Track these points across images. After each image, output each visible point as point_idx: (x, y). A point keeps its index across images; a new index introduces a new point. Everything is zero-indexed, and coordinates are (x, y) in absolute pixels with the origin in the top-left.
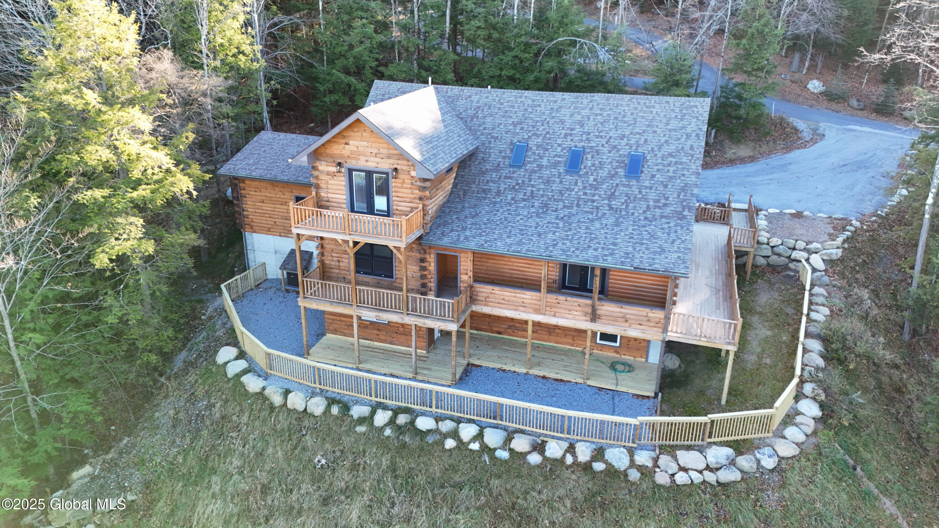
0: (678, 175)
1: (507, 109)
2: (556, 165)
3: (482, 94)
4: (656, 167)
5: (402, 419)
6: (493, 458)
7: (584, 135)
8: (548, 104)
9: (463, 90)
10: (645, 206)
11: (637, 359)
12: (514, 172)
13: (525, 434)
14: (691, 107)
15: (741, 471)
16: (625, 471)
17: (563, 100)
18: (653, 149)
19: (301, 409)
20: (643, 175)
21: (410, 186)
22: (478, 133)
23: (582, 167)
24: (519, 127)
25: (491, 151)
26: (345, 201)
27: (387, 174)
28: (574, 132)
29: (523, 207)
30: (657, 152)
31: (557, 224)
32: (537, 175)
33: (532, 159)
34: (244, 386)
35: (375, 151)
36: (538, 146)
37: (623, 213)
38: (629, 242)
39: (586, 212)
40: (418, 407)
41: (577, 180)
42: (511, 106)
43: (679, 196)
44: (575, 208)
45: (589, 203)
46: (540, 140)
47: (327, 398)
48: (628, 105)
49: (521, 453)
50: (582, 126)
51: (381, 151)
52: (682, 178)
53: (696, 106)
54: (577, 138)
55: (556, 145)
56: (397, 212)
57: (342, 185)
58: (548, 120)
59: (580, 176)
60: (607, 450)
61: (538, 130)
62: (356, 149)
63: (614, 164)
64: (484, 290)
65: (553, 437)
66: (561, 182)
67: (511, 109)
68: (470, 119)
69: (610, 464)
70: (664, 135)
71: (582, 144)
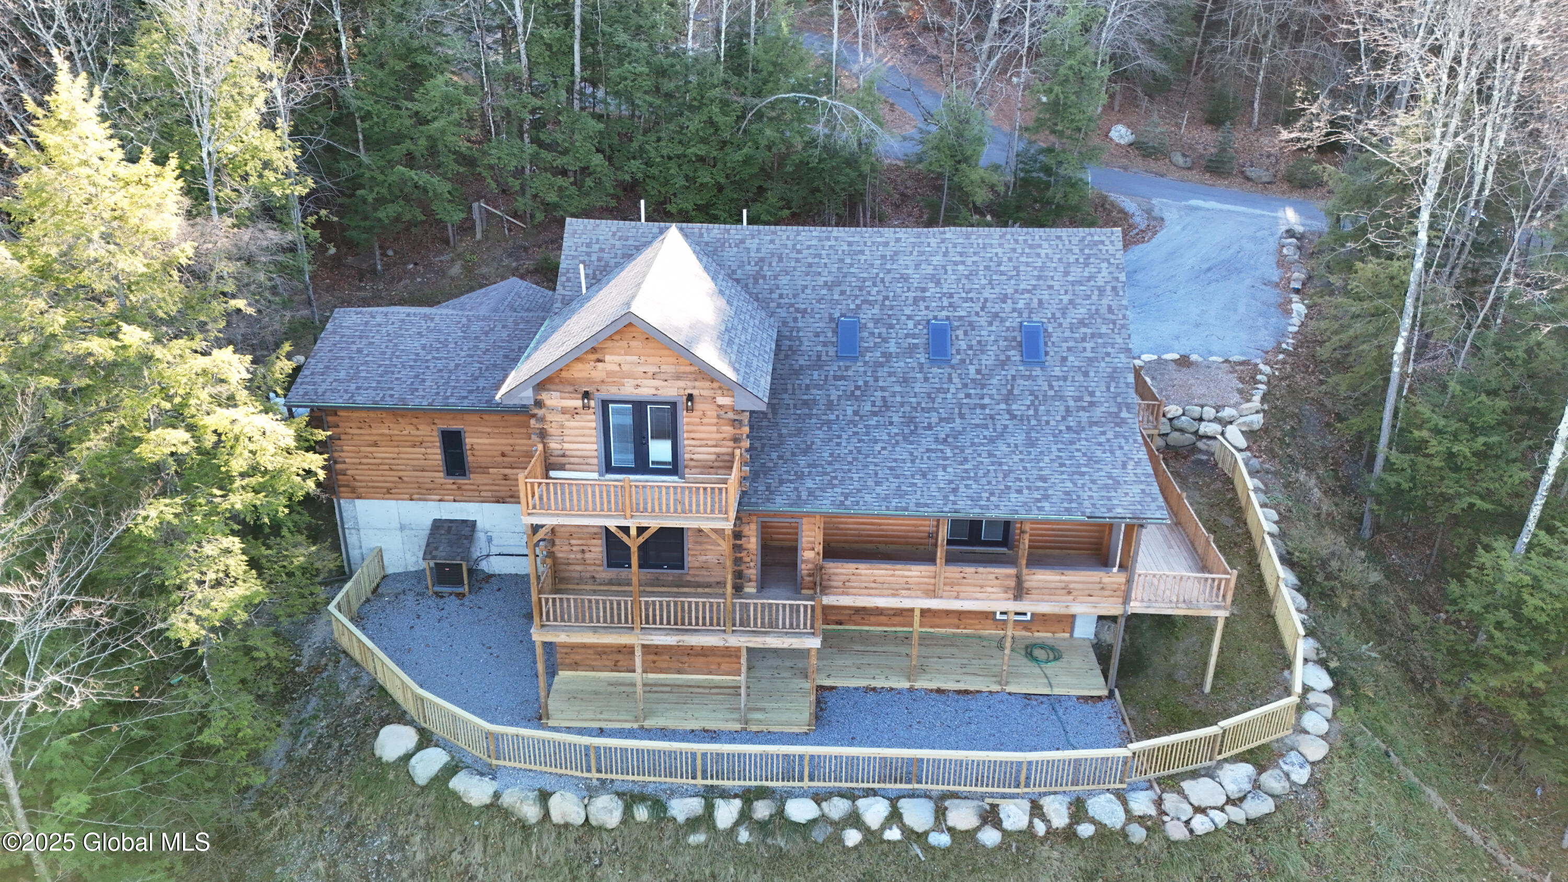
0: (1100, 355)
1: (810, 260)
2: (911, 350)
3: (762, 237)
4: (1065, 345)
5: (762, 810)
6: (928, 848)
7: (944, 299)
8: (874, 248)
9: (728, 231)
10: (1062, 408)
11: (1057, 635)
12: (847, 368)
13: (959, 798)
14: (1096, 243)
15: (1272, 796)
16: (1123, 829)
17: (898, 240)
18: (1053, 314)
19: (581, 821)
20: (1048, 358)
21: (715, 421)
22: (772, 305)
23: (954, 352)
24: (837, 290)
25: (801, 334)
26: (596, 454)
27: (674, 405)
28: (927, 294)
29: (876, 427)
30: (1062, 320)
31: (942, 451)
32: (886, 369)
33: (872, 345)
34: (460, 798)
35: (652, 369)
36: (877, 322)
37: (1033, 422)
38: (1062, 473)
39: (977, 426)
40: (780, 784)
41: (950, 374)
42: (816, 256)
43: (1108, 388)
44: (958, 421)
45: (978, 411)
46: (876, 310)
47: (620, 795)
48: (1001, 245)
49: (967, 831)
50: (938, 283)
51: (664, 368)
52: (1107, 359)
53: (1102, 242)
54: (934, 304)
55: (904, 318)
56: (692, 463)
57: (590, 428)
58: (881, 275)
59: (953, 367)
60: (1089, 802)
61: (869, 293)
62: (618, 368)
63: (1001, 343)
64: (841, 570)
65: (1004, 796)
66: (926, 379)
67: (817, 260)
68: (751, 280)
69: (1100, 823)
70: (1066, 292)
71: (945, 313)
